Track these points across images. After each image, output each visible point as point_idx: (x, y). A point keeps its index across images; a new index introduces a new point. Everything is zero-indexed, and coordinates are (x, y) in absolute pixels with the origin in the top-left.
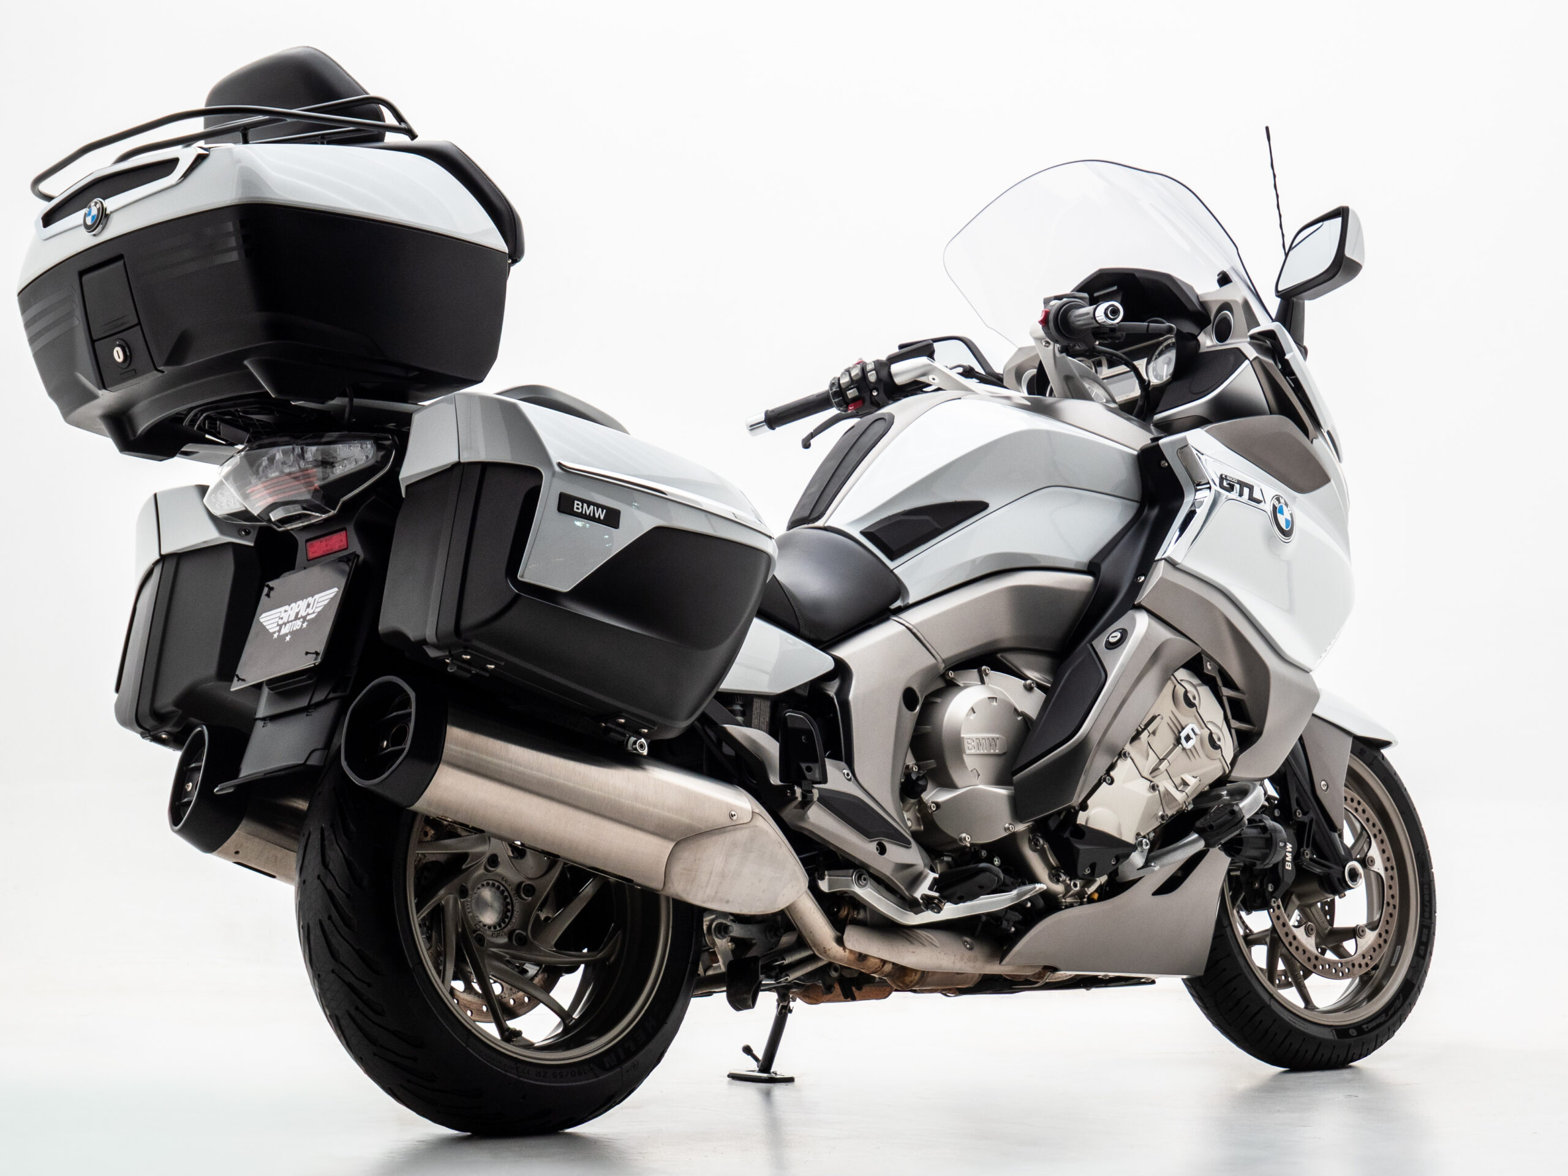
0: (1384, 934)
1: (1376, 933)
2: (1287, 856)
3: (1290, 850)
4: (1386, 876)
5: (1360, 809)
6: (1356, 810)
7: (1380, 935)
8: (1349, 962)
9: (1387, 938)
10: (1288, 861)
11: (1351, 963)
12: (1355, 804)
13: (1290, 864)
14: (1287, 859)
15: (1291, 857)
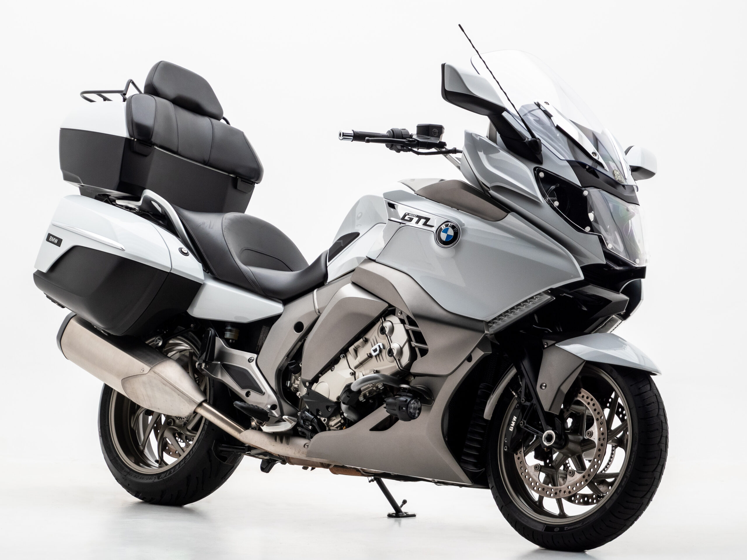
0: (587, 477)
1: (581, 475)
2: (512, 423)
3: (515, 420)
4: (598, 443)
5: (592, 403)
6: (589, 404)
7: (584, 477)
8: (558, 489)
9: (588, 479)
10: (512, 426)
11: (559, 490)
12: (589, 400)
13: (512, 428)
14: (512, 425)
15: (514, 424)
